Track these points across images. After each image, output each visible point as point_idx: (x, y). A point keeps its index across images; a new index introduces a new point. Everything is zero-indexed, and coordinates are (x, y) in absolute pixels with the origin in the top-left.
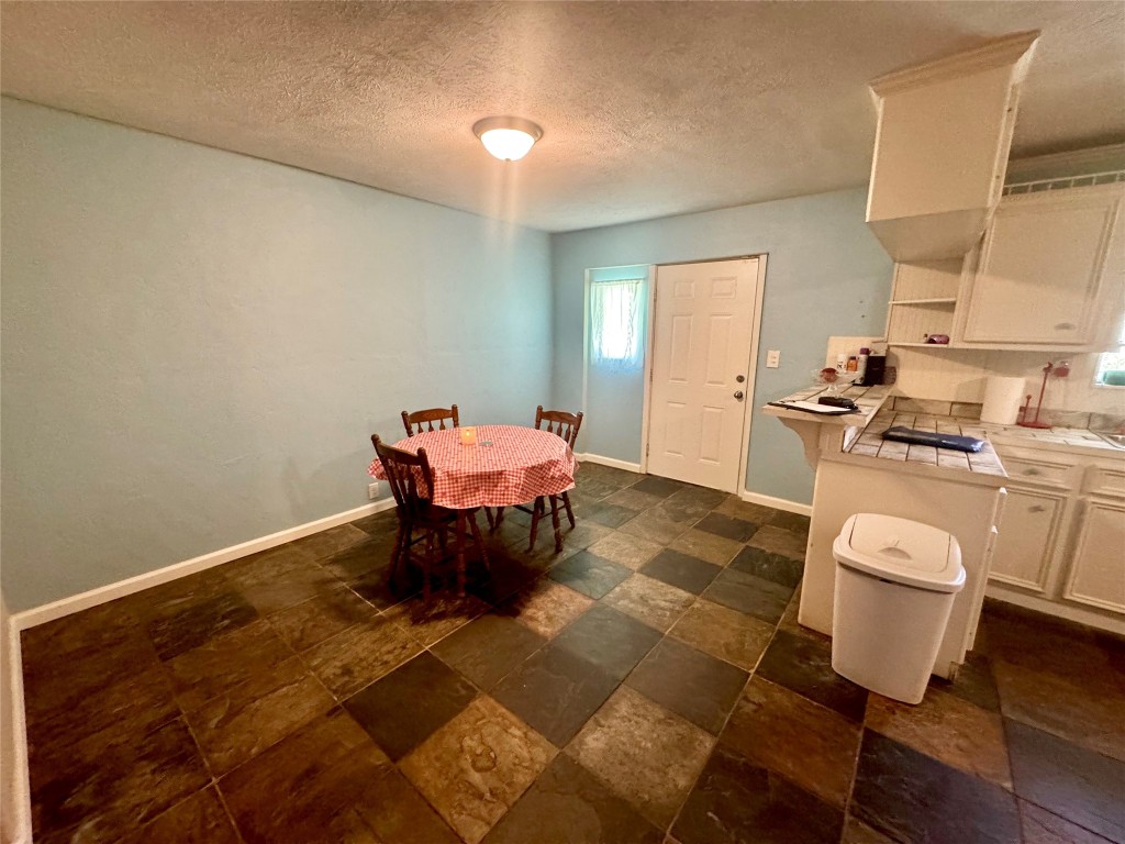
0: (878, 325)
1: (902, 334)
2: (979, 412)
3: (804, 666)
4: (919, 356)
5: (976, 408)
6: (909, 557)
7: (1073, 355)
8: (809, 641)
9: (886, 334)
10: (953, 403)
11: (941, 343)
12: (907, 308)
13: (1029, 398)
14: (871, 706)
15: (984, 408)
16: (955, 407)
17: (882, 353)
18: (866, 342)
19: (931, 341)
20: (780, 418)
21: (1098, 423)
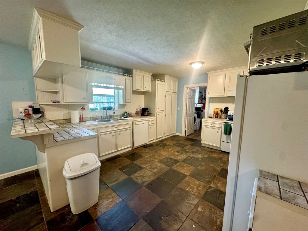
0: (33, 97)
1: (42, 100)
2: (71, 121)
3: (66, 223)
4: (51, 107)
5: (70, 120)
6: (88, 164)
7: (85, 105)
8: (60, 214)
9: (37, 100)
10: (63, 120)
11: (58, 103)
12: (42, 92)
13: (80, 115)
14: (91, 213)
15: (72, 120)
16: (64, 121)
17: (38, 107)
18: (30, 103)
19: (54, 102)
20: (19, 138)
21: (92, 119)
